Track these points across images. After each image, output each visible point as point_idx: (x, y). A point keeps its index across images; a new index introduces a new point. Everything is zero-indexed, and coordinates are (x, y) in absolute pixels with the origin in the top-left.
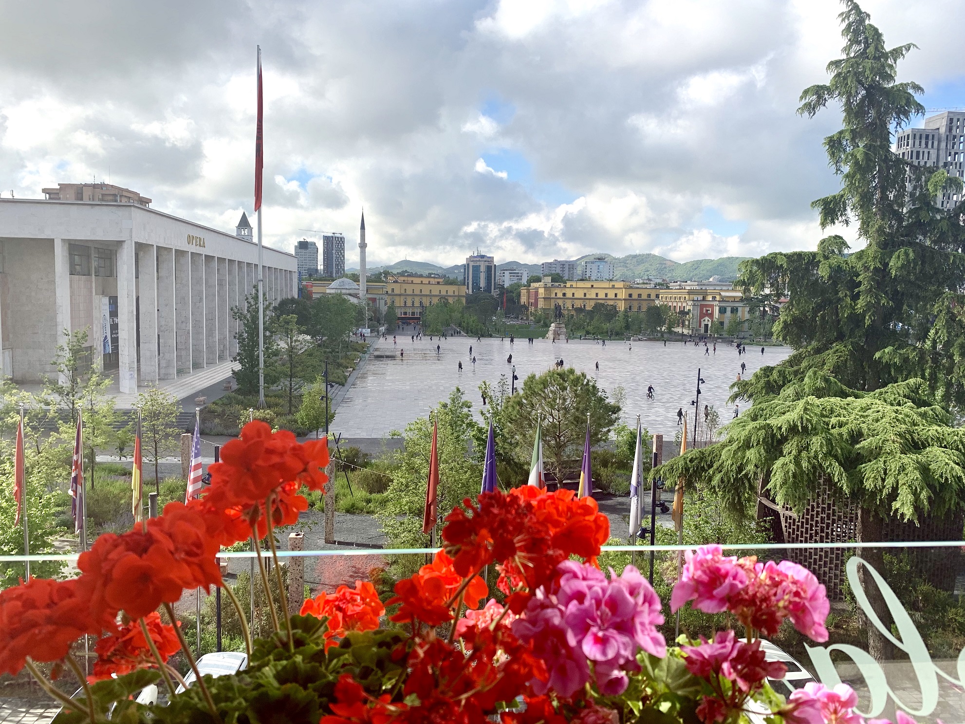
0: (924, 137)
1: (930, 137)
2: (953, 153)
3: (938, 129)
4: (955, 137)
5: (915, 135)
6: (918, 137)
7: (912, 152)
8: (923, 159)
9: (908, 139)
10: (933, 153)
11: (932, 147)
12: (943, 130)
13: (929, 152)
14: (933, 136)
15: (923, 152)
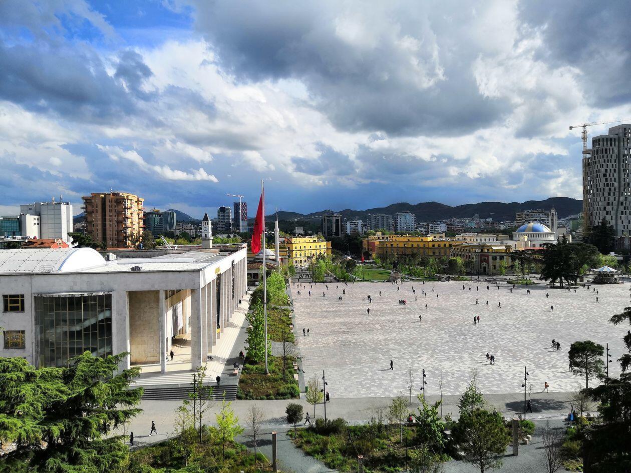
0: (609, 140)
3: (618, 135)
4: (628, 139)
6: (605, 140)
7: (602, 149)
8: (610, 153)
9: (599, 141)
10: (616, 149)
11: (615, 146)
12: (621, 136)
13: (613, 149)
14: (615, 139)
15: (609, 149)
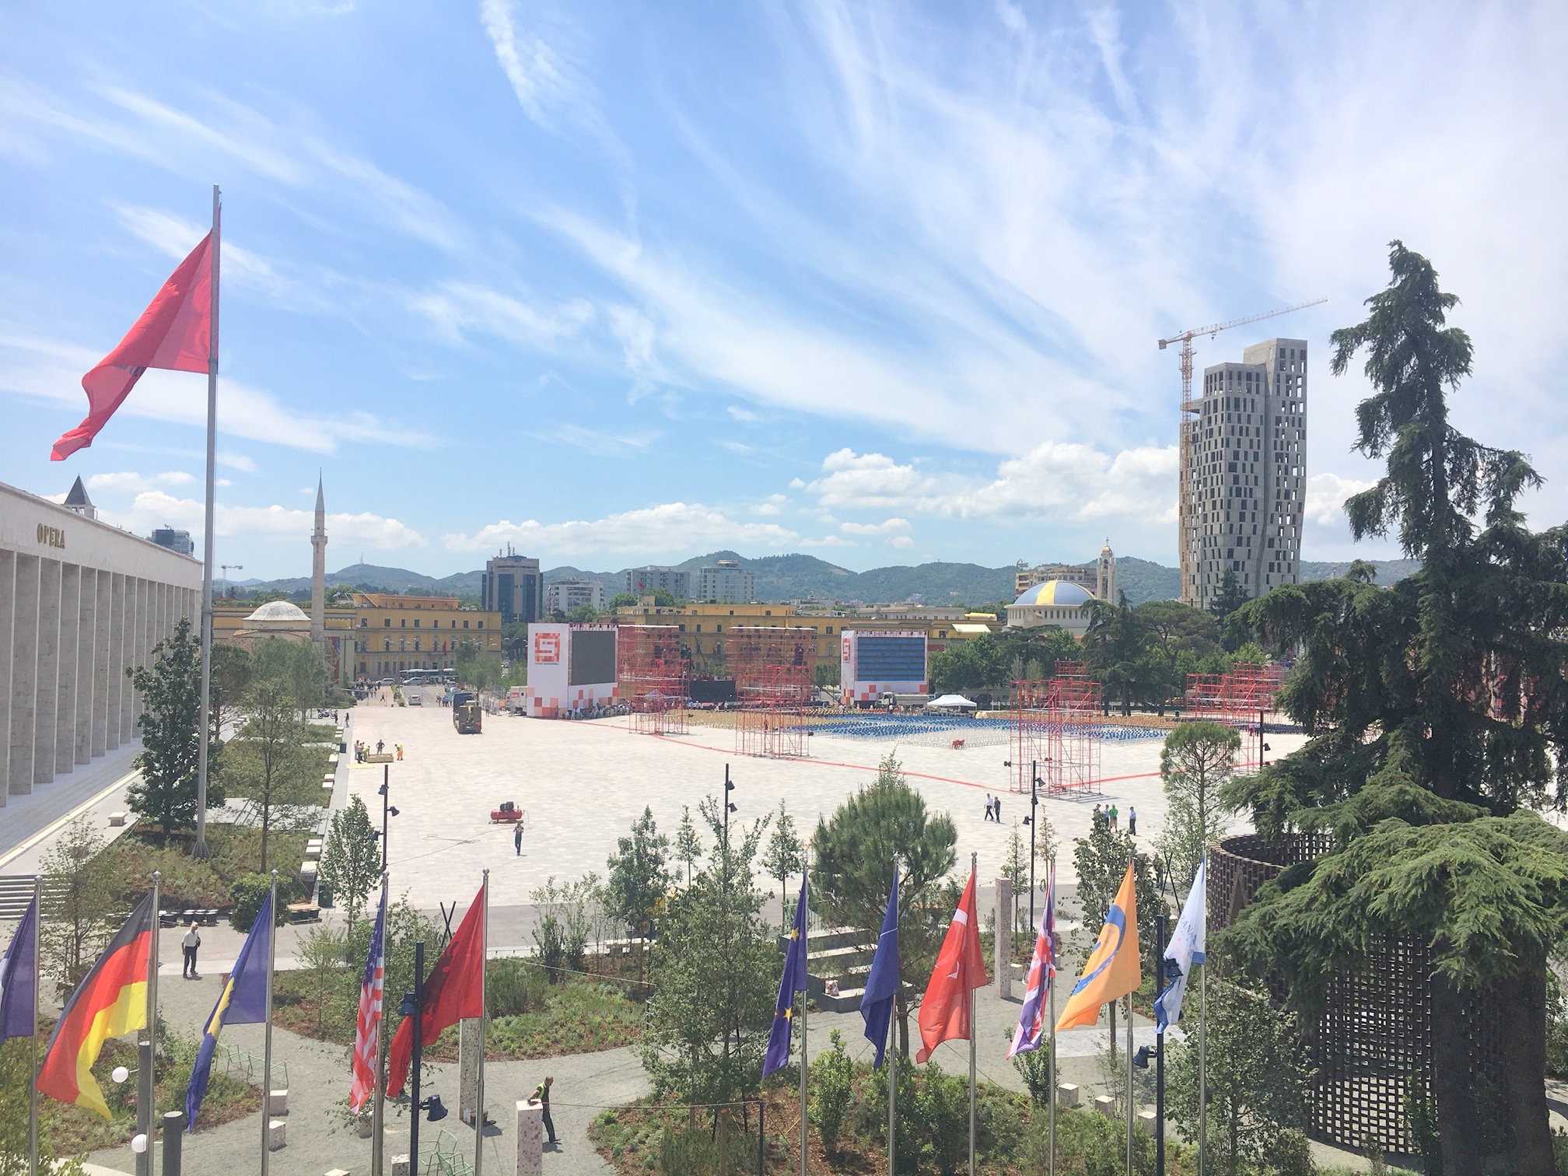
0: (1244, 375)
1: (1254, 377)
2: (1288, 403)
3: (1265, 364)
4: (1289, 378)
5: (1231, 373)
6: (1235, 377)
7: (1228, 399)
8: (1245, 410)
9: (1221, 379)
10: (1259, 402)
11: (1258, 392)
12: (1271, 367)
13: (1253, 401)
14: (1258, 375)
15: (1245, 400)
